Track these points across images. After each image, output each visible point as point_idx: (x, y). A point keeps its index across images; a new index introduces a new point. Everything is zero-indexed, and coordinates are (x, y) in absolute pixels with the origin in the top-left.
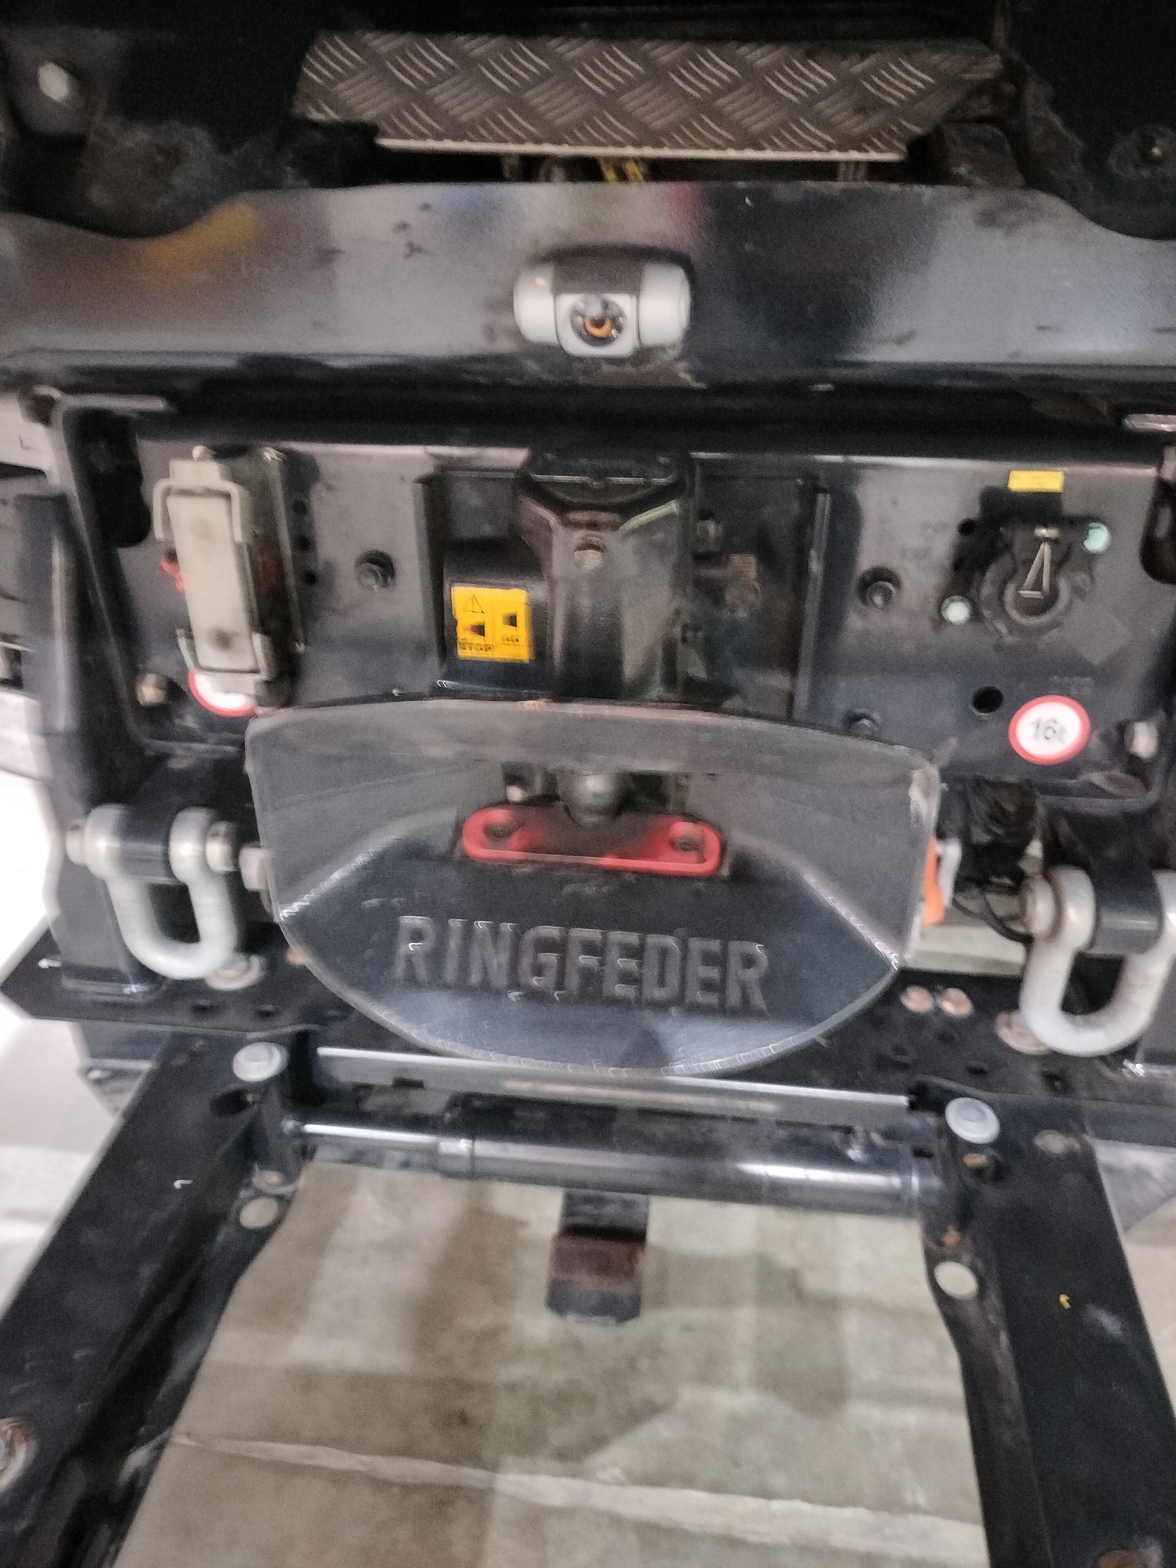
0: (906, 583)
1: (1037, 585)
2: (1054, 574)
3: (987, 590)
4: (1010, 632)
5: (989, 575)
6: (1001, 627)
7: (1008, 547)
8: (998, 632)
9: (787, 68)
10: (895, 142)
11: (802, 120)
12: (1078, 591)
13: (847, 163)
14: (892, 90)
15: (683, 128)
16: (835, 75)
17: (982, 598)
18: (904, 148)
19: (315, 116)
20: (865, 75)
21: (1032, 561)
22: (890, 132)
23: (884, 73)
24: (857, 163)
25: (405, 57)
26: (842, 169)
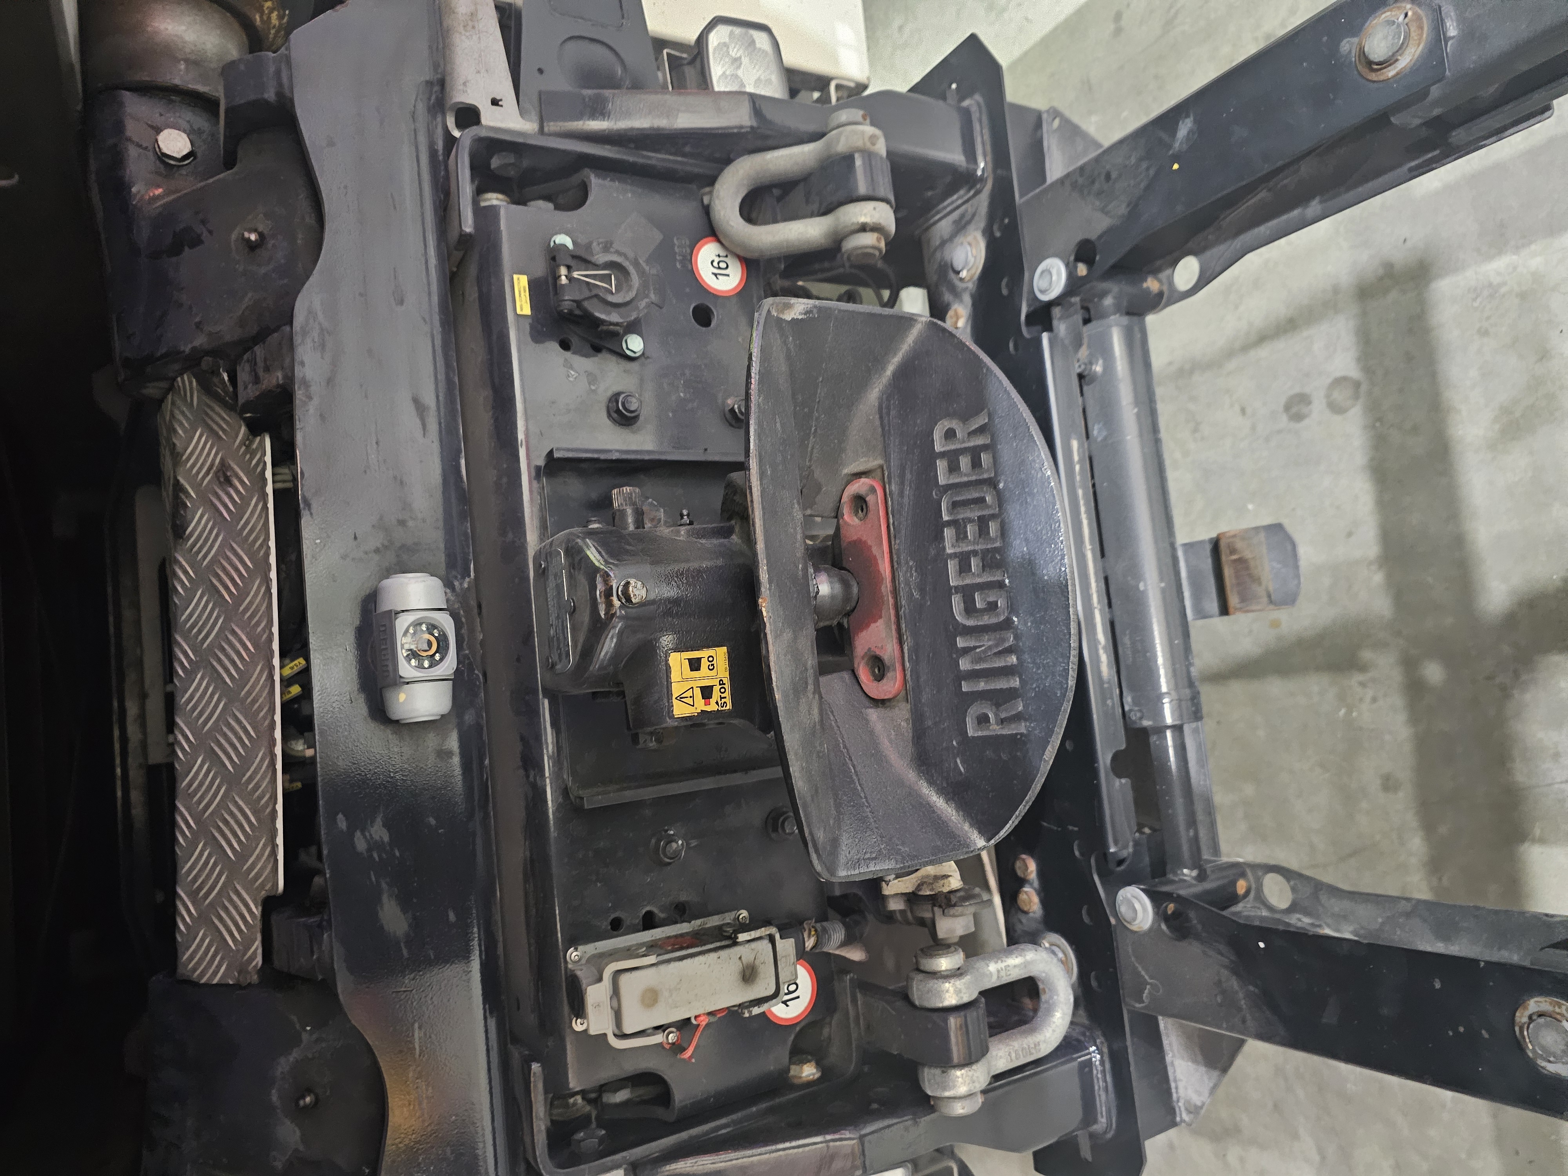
0: (616, 389)
1: (607, 279)
2: (596, 266)
3: (614, 317)
4: (647, 296)
5: (603, 316)
6: (643, 304)
7: (578, 303)
8: (648, 306)
9: (195, 549)
10: (254, 446)
11: (239, 527)
12: (607, 248)
13: (274, 482)
14: (210, 459)
15: (253, 622)
16: (198, 509)
17: (621, 320)
18: (258, 439)
19: (259, 960)
20: (197, 487)
21: (588, 283)
22: (245, 454)
23: (194, 471)
24: (274, 475)
25: (200, 888)
26: (279, 485)
